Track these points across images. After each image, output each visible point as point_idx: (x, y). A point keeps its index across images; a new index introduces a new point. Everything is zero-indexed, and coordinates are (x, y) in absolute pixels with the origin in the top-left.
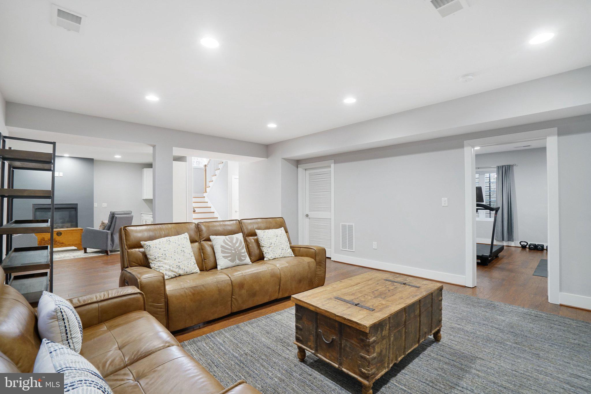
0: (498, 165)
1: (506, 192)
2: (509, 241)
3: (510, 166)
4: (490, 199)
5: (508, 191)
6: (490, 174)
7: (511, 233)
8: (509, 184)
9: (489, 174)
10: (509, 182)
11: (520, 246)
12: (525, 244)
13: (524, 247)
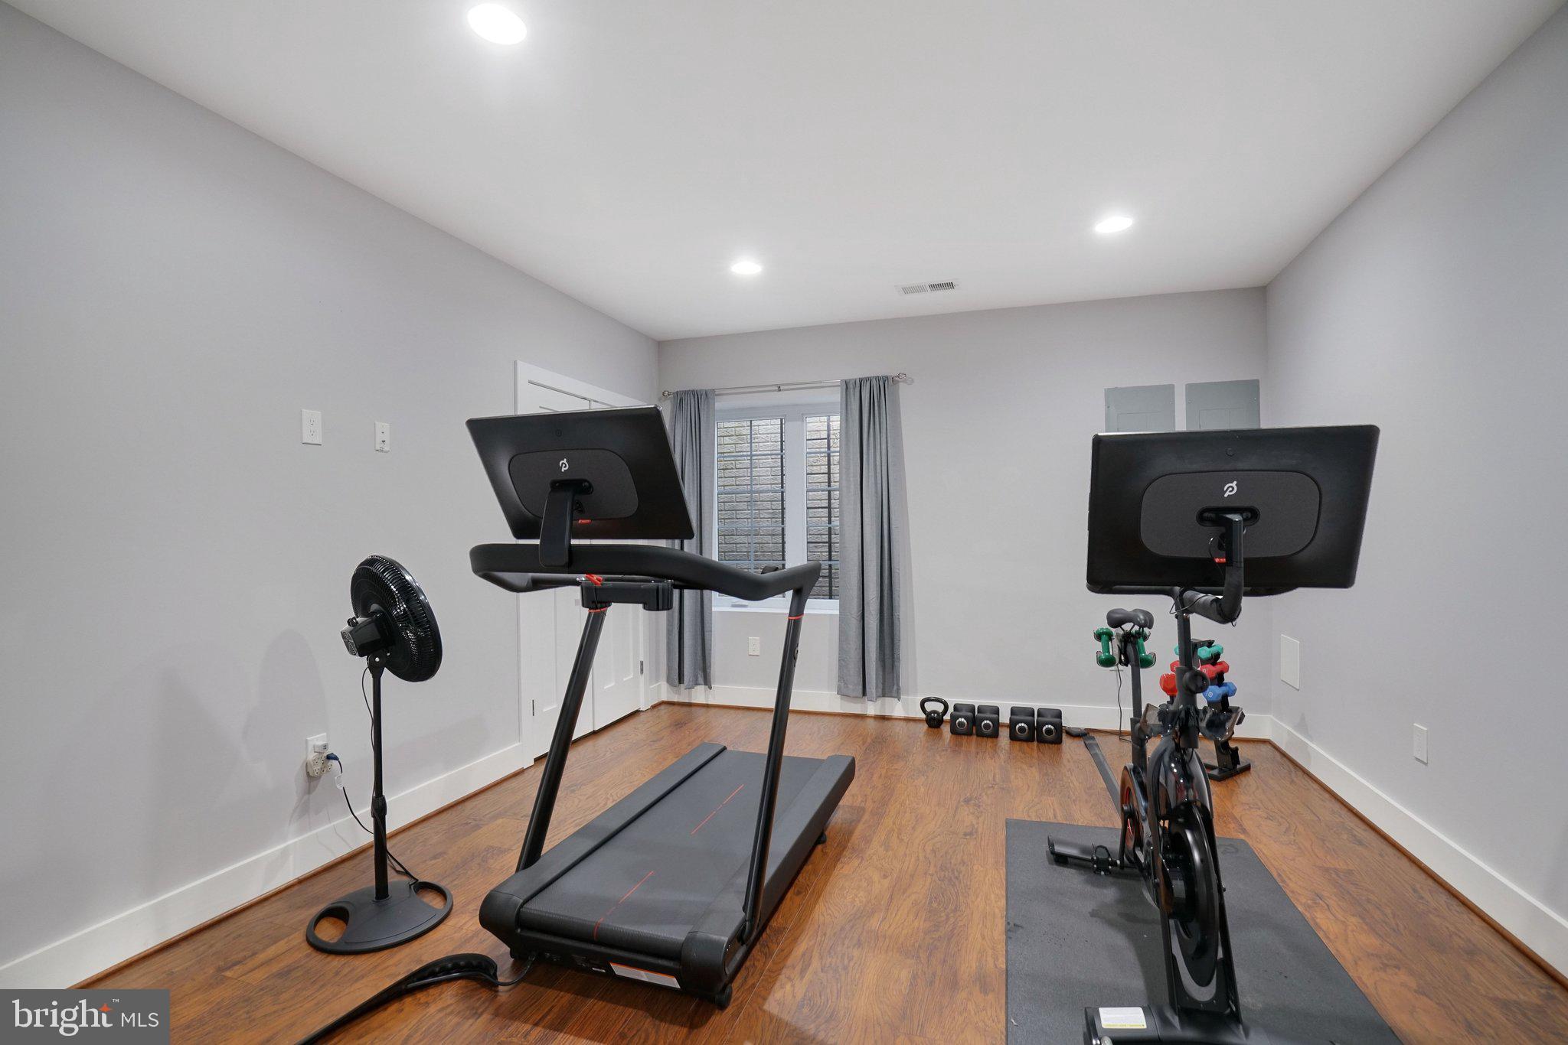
0: (847, 377)
1: (874, 490)
2: (884, 696)
3: (885, 379)
4: (830, 522)
5: (879, 486)
6: (829, 420)
7: (893, 662)
8: (884, 458)
9: (825, 419)
10: (884, 447)
11: (924, 716)
12: (940, 708)
13: (934, 722)
